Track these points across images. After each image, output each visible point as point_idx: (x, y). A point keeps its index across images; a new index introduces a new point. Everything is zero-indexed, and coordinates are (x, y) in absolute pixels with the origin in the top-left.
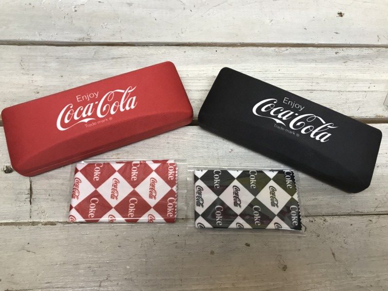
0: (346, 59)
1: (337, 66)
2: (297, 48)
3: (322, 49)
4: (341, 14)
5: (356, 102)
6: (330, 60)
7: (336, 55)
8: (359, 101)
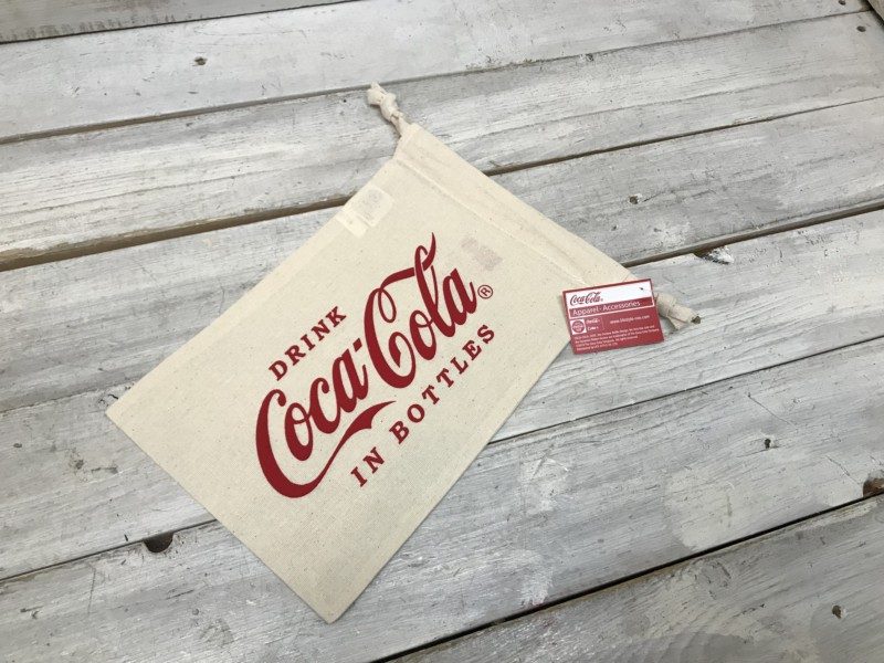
0: (203, 133)
1: (188, 145)
2: (119, 129)
3: (164, 122)
4: (201, 61)
5: (216, 196)
6: (176, 138)
7: (189, 128)
8: (221, 194)
